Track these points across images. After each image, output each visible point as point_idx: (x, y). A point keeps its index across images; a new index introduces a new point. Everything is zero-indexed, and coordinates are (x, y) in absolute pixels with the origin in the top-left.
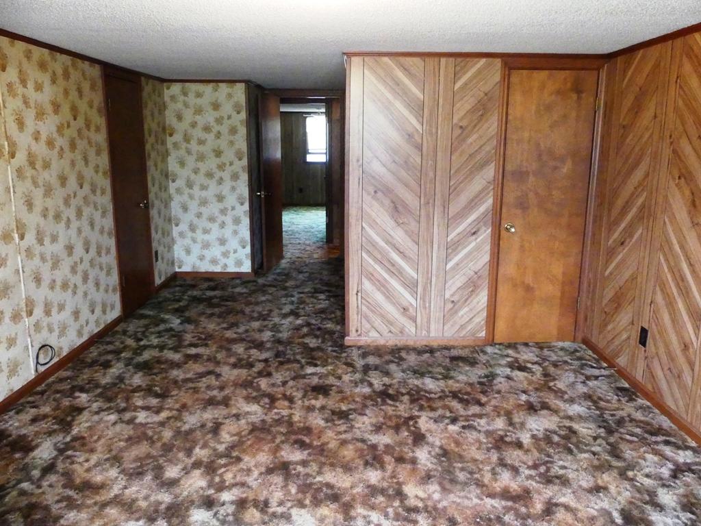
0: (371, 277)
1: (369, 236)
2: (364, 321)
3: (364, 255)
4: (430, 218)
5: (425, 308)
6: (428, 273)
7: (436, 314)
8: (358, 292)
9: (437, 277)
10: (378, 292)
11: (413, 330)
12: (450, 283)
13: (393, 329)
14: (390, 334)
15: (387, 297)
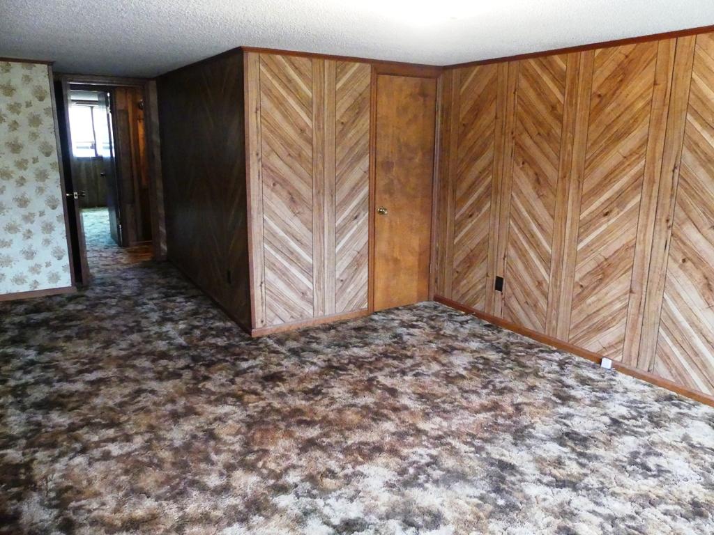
0: (273, 267)
1: (270, 227)
2: (268, 311)
3: (266, 246)
4: (321, 207)
5: (320, 289)
6: (321, 257)
7: (329, 295)
8: (262, 283)
9: (329, 259)
10: (280, 281)
11: (311, 312)
12: (338, 264)
13: (294, 314)
14: (292, 319)
15: (289, 285)
